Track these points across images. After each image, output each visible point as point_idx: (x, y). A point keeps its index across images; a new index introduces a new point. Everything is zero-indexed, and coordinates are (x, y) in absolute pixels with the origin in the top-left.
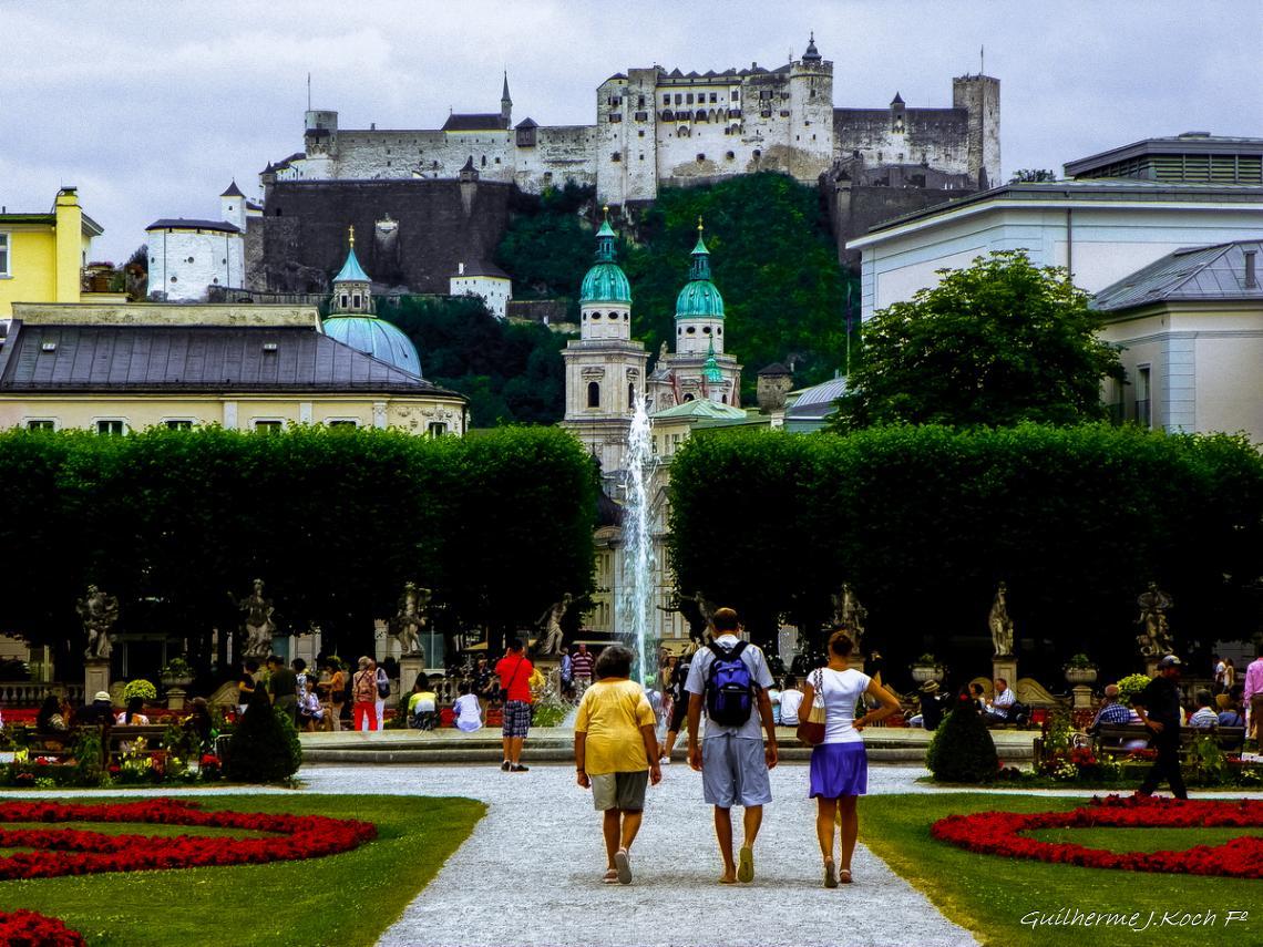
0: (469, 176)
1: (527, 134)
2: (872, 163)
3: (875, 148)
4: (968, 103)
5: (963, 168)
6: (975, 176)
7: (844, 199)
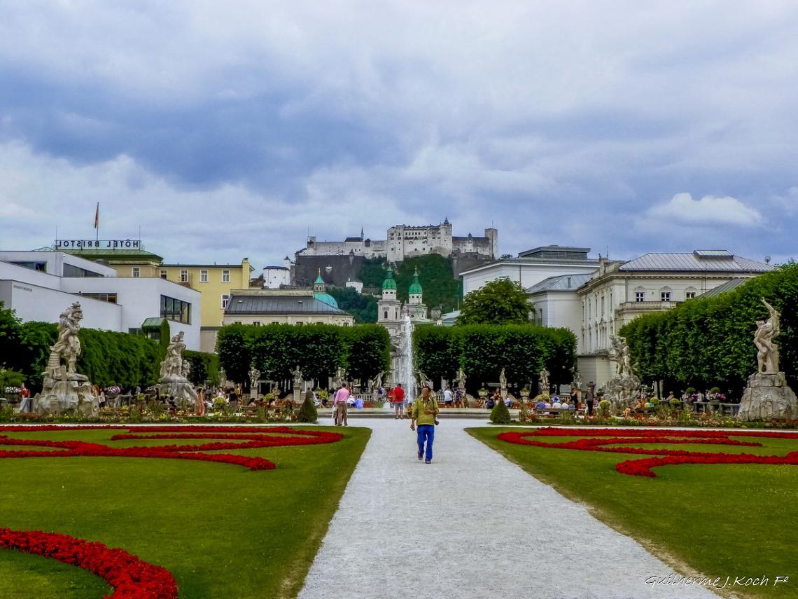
0: (352, 254)
1: (368, 242)
2: (463, 252)
3: (464, 248)
4: (489, 236)
5: (488, 254)
6: (491, 256)
7: (455, 261)
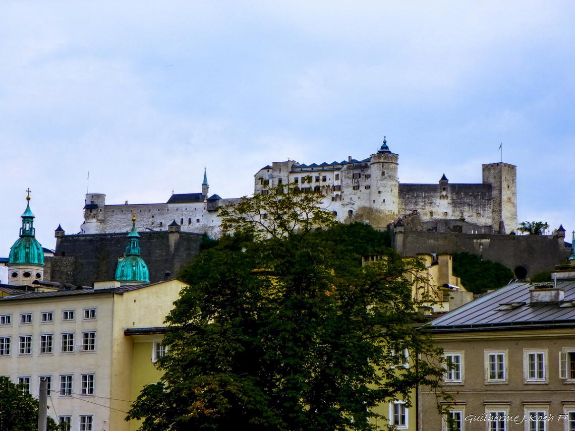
0: (174, 229)
1: (214, 204)
2: (426, 218)
3: (428, 209)
4: (492, 180)
5: (489, 222)
6: (496, 227)
7: (399, 239)
